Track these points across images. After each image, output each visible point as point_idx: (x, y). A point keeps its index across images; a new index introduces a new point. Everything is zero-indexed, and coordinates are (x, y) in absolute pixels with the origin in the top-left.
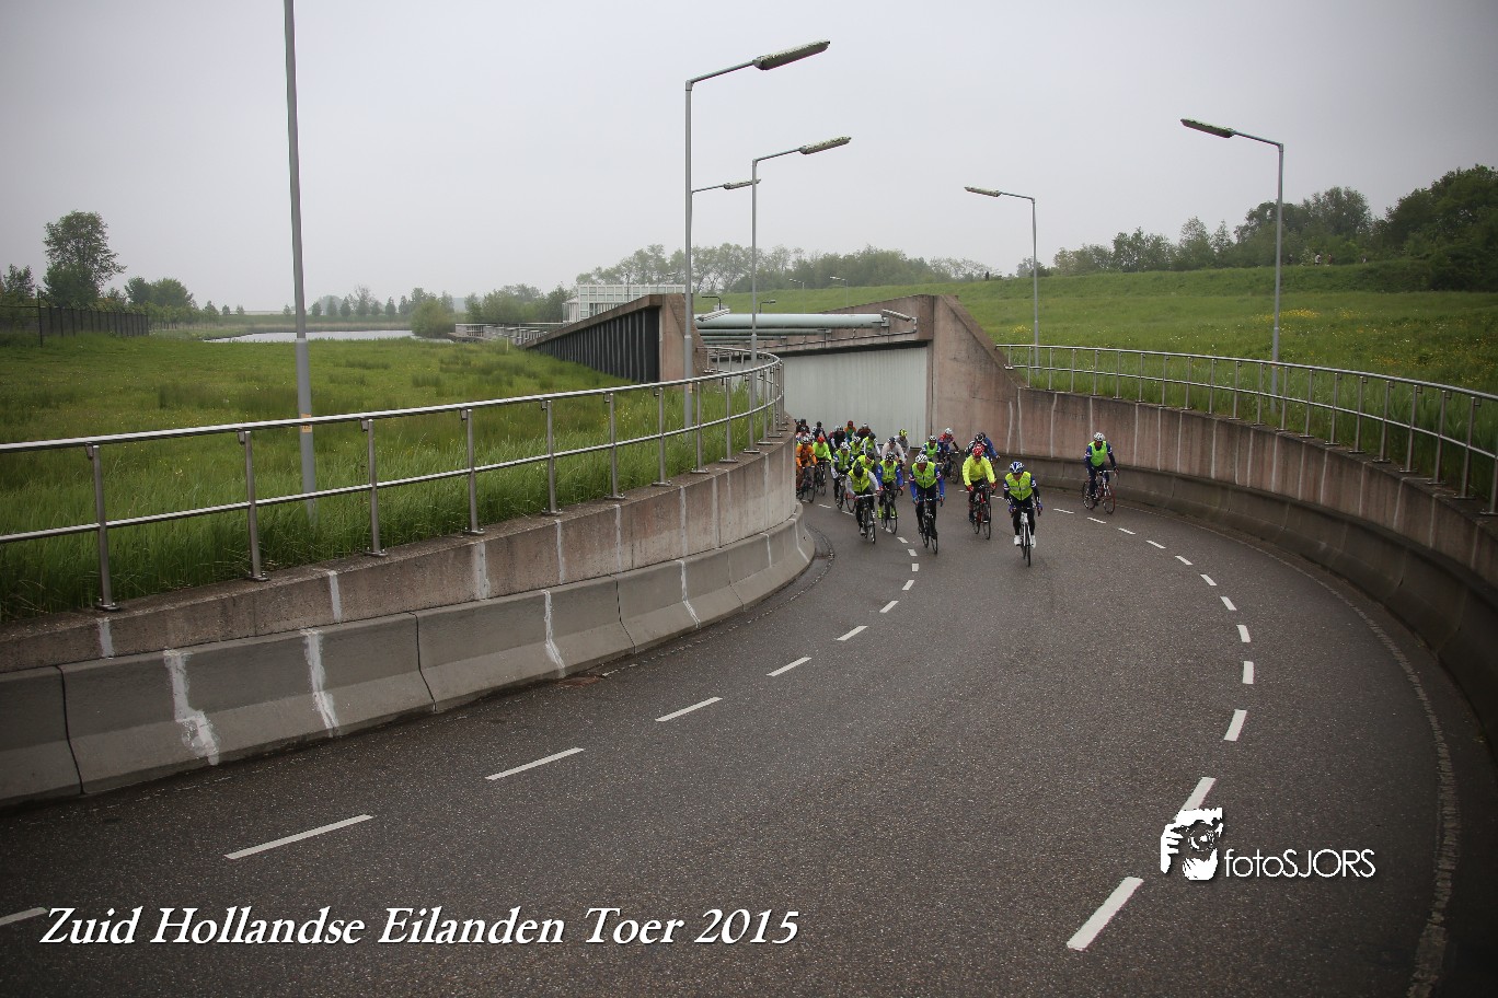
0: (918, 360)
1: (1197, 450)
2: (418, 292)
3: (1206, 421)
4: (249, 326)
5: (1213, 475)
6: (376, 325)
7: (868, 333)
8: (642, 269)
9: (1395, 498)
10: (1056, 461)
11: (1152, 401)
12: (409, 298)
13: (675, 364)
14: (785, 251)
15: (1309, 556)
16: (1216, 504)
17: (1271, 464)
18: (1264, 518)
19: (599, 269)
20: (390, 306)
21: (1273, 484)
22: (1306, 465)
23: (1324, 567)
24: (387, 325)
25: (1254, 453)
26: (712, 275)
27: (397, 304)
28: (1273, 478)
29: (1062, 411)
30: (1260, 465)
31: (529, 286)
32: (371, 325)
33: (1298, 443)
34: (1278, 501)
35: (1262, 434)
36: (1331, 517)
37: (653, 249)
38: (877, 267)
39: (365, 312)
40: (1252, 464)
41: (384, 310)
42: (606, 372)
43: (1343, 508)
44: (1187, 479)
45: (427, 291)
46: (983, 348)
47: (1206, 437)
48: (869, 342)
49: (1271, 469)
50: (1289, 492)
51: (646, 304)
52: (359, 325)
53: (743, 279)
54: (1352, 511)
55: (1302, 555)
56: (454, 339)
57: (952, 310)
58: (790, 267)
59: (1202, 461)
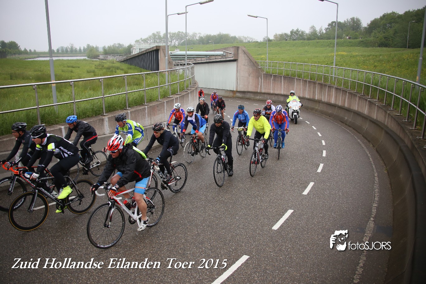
0: (234, 65)
1: (312, 91)
2: (88, 45)
3: (315, 83)
4: (37, 55)
5: (316, 99)
6: (76, 55)
7: (220, 57)
8: (154, 38)
9: (366, 105)
10: (272, 94)
11: (299, 77)
12: (86, 47)
13: (163, 66)
14: (196, 34)
15: (342, 121)
16: (317, 107)
17: (332, 95)
18: (330, 111)
19: (141, 38)
20: (80, 50)
21: (333, 101)
22: (342, 96)
23: (346, 124)
24: (79, 55)
25: (328, 92)
26: (175, 40)
27: (82, 49)
28: (333, 99)
29: (274, 80)
30: (329, 95)
31: (121, 43)
32: (74, 55)
33: (340, 89)
34: (334, 106)
35: (330, 87)
36: (348, 110)
37: (157, 33)
38: (222, 38)
39: (72, 51)
40: (327, 96)
41: (78, 50)
42: (144, 69)
43: (352, 108)
44: (309, 100)
45: (91, 45)
46: (252, 62)
47: (314, 88)
48: (220, 60)
49: (332, 97)
50: (337, 103)
51: (155, 48)
52: (71, 55)
53: (184, 42)
54: (354, 109)
55: (340, 121)
56: (99, 59)
57: (243, 51)
58: (197, 38)
59: (313, 95)
